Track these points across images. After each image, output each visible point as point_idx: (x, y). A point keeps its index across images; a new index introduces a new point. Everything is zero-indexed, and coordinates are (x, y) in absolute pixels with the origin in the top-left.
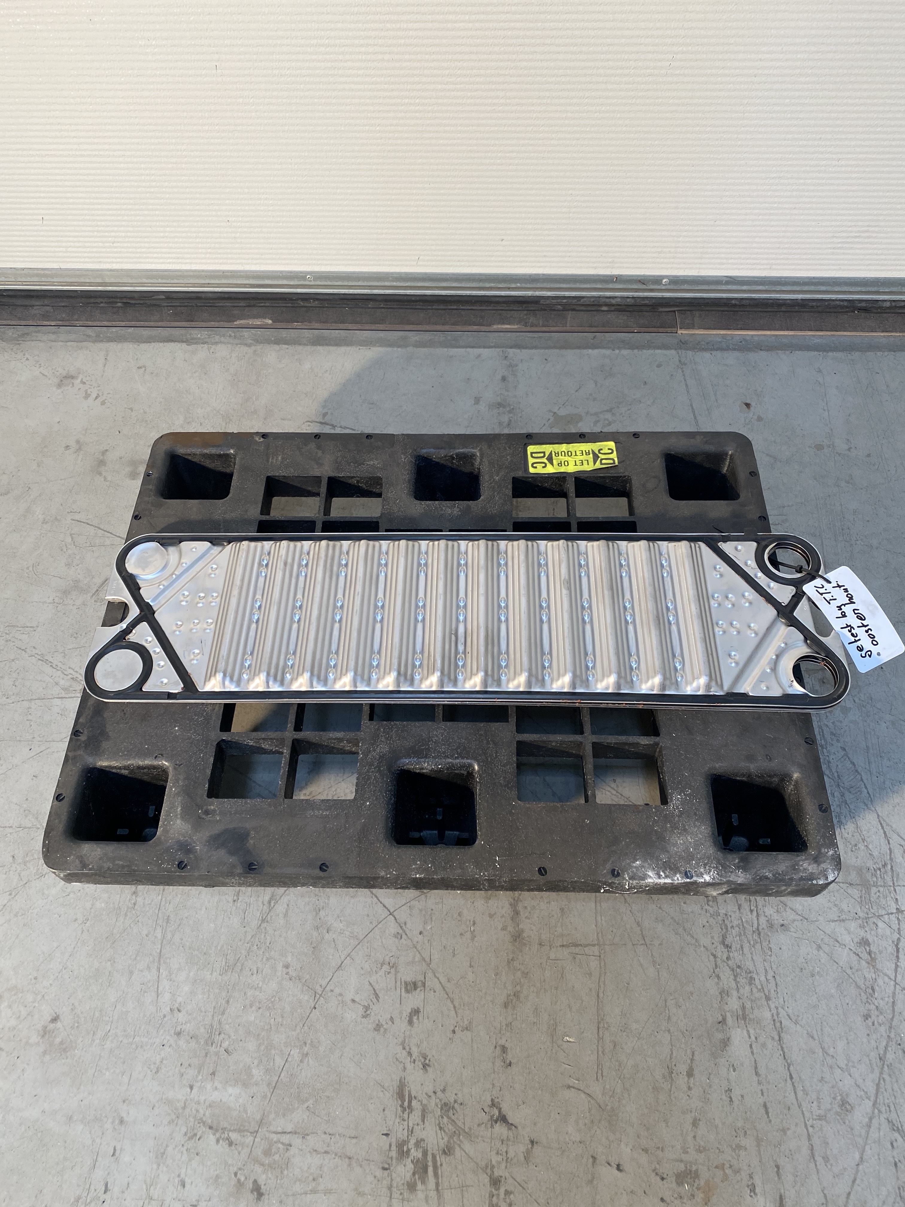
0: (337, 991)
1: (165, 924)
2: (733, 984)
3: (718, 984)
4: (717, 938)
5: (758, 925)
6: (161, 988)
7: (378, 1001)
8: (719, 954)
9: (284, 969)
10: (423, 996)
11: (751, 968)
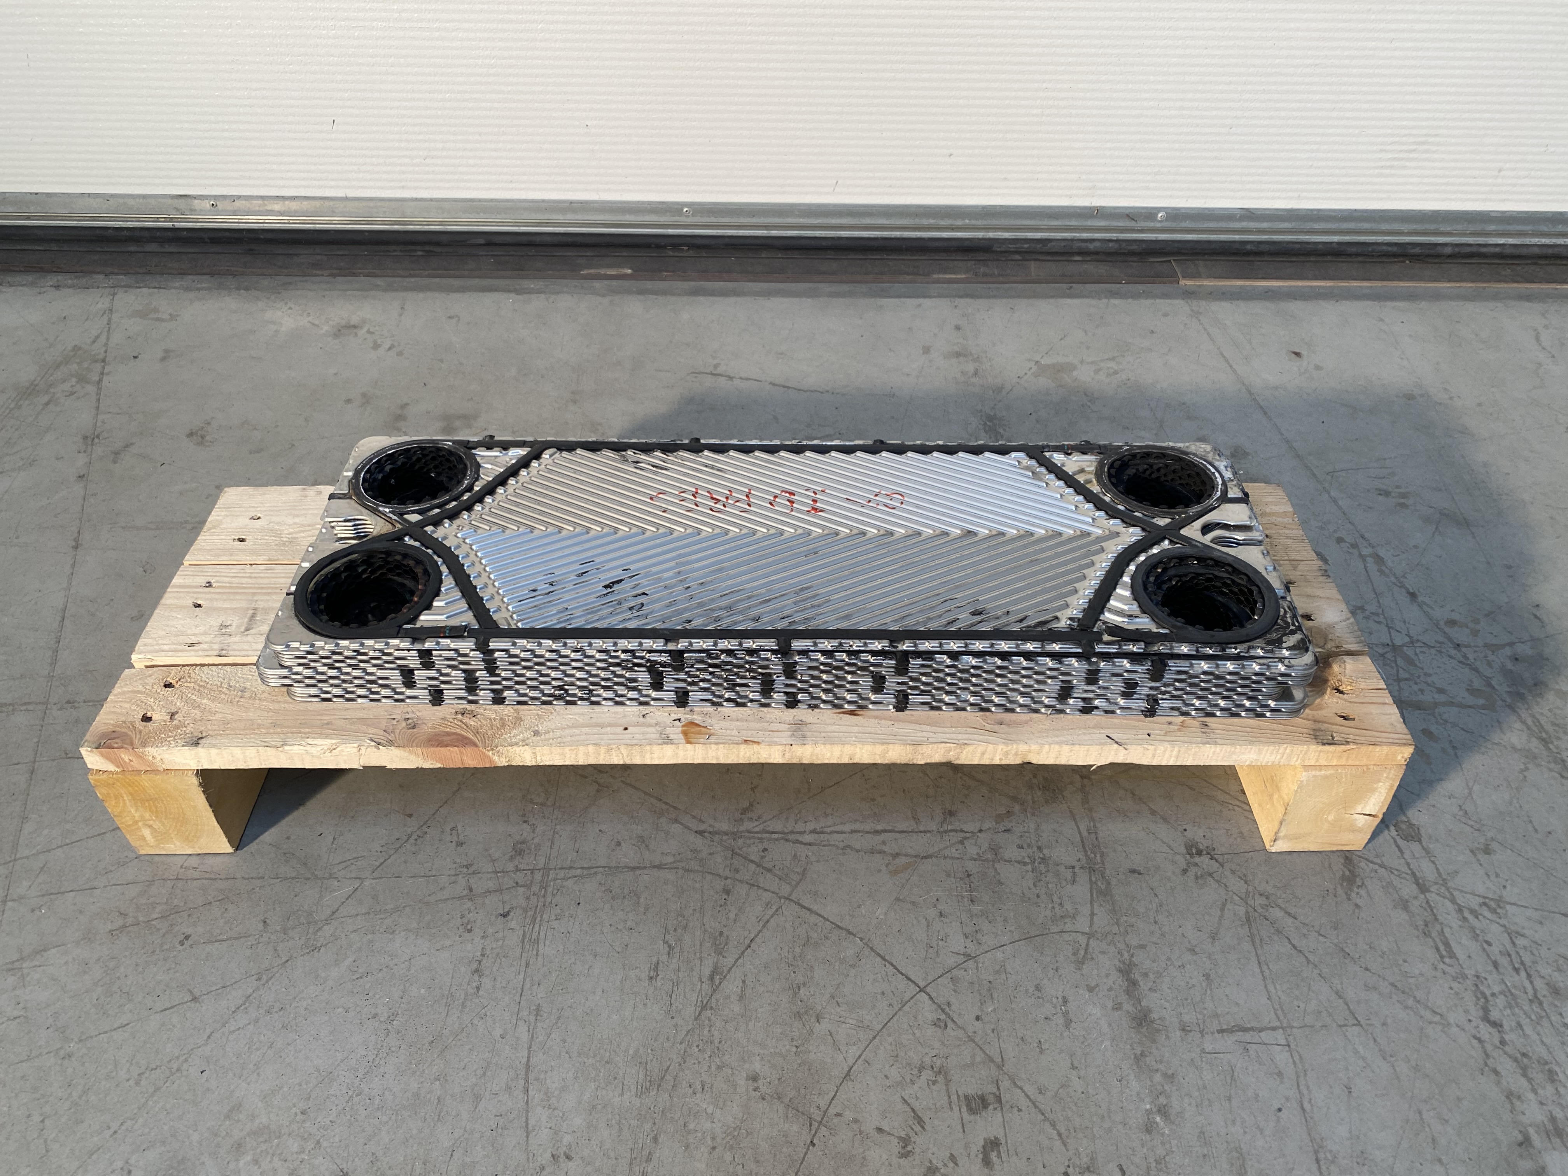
0: (849, 1115)
1: (532, 1018)
2: (1524, 1082)
3: (1498, 1083)
4: (1475, 1013)
5: (1535, 991)
6: (532, 1122)
7: (923, 1128)
8: (1485, 1037)
9: (750, 1082)
10: (1001, 1119)
11: (1546, 1056)
